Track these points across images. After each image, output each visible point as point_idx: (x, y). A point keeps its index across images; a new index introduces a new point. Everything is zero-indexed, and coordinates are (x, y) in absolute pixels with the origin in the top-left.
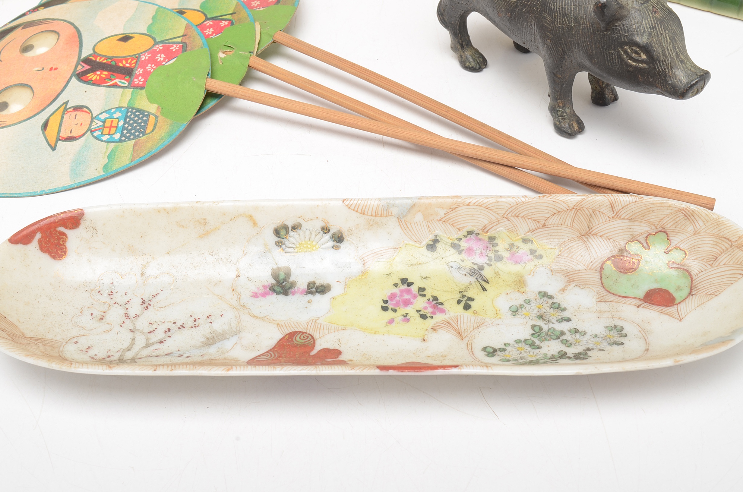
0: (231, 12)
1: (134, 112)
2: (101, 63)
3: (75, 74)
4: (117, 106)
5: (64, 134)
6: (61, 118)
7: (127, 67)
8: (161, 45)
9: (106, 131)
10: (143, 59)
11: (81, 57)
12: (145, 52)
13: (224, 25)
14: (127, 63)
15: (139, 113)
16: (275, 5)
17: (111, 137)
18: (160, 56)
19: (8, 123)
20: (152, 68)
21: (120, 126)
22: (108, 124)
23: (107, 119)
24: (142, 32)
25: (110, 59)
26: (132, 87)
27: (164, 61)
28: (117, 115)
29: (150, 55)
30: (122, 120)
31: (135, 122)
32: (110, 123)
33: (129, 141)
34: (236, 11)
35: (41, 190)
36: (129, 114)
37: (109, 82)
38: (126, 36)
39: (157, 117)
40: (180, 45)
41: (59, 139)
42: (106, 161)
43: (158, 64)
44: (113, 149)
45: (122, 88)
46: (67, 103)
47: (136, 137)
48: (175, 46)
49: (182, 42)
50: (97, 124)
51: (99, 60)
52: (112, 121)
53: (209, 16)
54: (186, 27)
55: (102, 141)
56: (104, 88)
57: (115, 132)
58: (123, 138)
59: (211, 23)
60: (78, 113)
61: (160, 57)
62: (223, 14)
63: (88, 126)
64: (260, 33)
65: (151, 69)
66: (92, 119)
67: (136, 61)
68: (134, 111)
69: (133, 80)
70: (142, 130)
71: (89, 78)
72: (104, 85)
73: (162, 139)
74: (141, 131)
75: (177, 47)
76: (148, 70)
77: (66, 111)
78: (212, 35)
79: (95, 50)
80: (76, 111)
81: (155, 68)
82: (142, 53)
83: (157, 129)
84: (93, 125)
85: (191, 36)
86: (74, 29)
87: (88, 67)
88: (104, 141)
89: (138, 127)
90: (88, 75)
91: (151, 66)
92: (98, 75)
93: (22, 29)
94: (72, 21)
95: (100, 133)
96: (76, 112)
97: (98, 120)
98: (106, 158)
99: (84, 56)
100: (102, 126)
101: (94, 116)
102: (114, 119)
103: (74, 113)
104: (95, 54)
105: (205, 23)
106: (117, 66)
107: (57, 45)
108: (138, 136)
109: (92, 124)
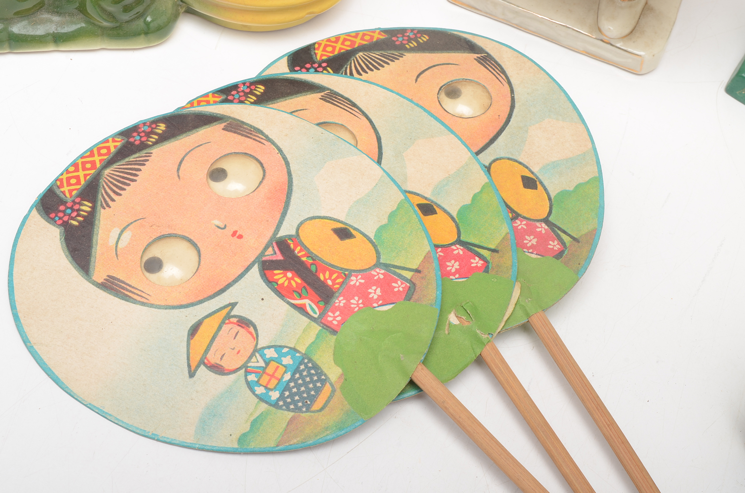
0: (493, 247)
1: (310, 367)
2: (298, 258)
3: (261, 260)
4: (292, 346)
5: (213, 358)
6: (218, 328)
7: (328, 286)
8: (383, 271)
9: (265, 379)
10: (352, 283)
11: (277, 234)
12: (360, 271)
13: (475, 265)
14: (330, 278)
15: (314, 373)
16: (554, 259)
17: (267, 393)
18: (375, 290)
19: (152, 301)
20: (358, 304)
21: (284, 380)
22: (270, 370)
23: (273, 361)
24: (368, 234)
25: (312, 258)
26: (322, 323)
27: (377, 301)
28: (287, 361)
29: (363, 281)
30: (290, 372)
31: (305, 384)
32: (274, 369)
33: (286, 412)
34: (499, 249)
35: (154, 433)
36: (302, 367)
37: (296, 299)
38: (345, 229)
39: (334, 391)
40: (406, 285)
41: (202, 362)
42: (246, 427)
43: (368, 302)
44: (262, 413)
45: (309, 318)
46: (233, 305)
47: (298, 409)
48: (399, 283)
49: (410, 280)
50: (258, 362)
51: (299, 252)
52: (278, 367)
53: (463, 238)
54: (425, 258)
55: (253, 392)
56: (288, 306)
57: (275, 388)
58: (281, 403)
59: (461, 253)
60: (242, 331)
61: (375, 292)
62: (481, 244)
63: (246, 360)
64: (516, 304)
65: (355, 306)
66: (256, 350)
67: (343, 282)
68: (310, 365)
69: (328, 312)
70: (309, 403)
71: (276, 277)
72: (290, 300)
73: (327, 429)
74: (306, 402)
75: (402, 286)
76: (352, 306)
77: (229, 319)
78: (454, 274)
79: (300, 231)
80: (240, 326)
81: (362, 308)
82: (354, 271)
83: (327, 409)
84: (252, 360)
85: (426, 275)
86: (286, 177)
87: (280, 257)
88: (256, 396)
89: (305, 395)
90: (276, 272)
91: (358, 301)
92: (288, 278)
93: (223, 129)
94: (289, 157)
95: (256, 379)
96: (239, 328)
97: (261, 356)
98: (249, 424)
99: (282, 233)
100: (262, 369)
101: (259, 346)
102: (281, 366)
103: (237, 328)
104: (296, 238)
105: (454, 247)
106: (316, 275)
107: (255, 192)
108: (299, 409)
109: (252, 358)
